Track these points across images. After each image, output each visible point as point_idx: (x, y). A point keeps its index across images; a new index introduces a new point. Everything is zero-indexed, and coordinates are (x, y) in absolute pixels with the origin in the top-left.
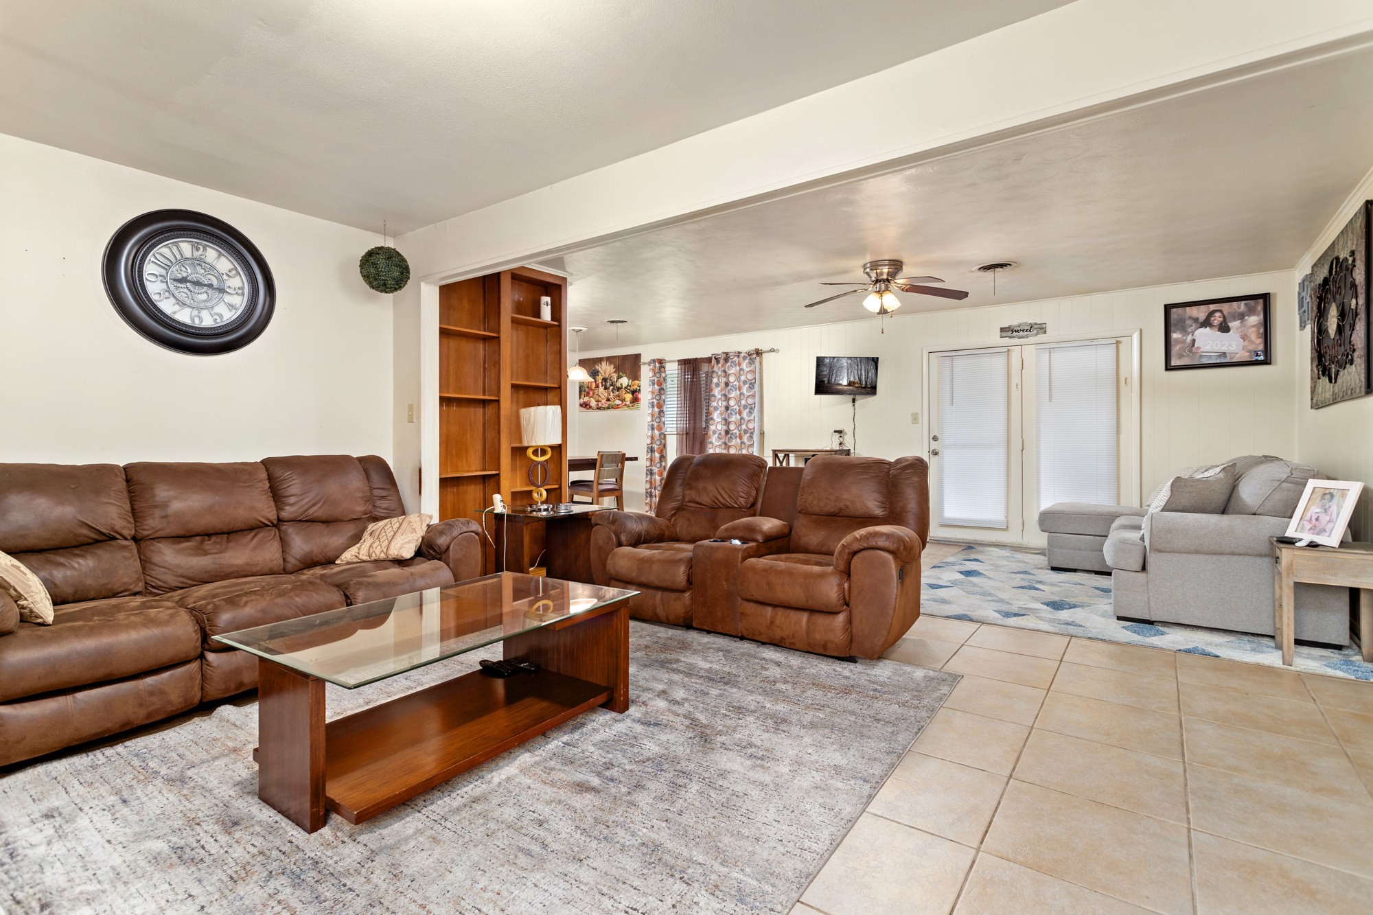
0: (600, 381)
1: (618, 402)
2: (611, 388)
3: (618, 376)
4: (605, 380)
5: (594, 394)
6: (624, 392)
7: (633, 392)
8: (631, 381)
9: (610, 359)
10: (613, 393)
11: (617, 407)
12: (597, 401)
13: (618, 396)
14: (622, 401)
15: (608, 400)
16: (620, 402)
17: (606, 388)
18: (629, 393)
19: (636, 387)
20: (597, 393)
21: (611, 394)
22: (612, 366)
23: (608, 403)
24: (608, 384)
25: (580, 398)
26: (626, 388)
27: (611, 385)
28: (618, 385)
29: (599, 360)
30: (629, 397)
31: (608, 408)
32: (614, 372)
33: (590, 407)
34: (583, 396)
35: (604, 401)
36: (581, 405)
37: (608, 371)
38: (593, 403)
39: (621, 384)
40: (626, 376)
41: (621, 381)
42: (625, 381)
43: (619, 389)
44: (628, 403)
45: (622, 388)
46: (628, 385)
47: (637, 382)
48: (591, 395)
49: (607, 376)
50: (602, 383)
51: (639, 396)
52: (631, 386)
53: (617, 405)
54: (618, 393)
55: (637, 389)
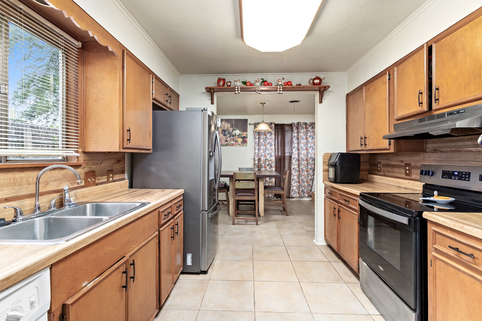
1: (232, 142)
2: (228, 135)
3: (233, 129)
4: (224, 130)
6: (237, 137)
7: (243, 138)
8: (241, 132)
9: (227, 120)
10: (230, 137)
11: (233, 145)
13: (233, 139)
14: (236, 142)
15: (226, 141)
16: (234, 143)
17: (225, 135)
18: (240, 138)
21: (229, 138)
22: (231, 124)
23: (226, 142)
24: (226, 133)
26: (238, 135)
27: (228, 134)
28: (233, 134)
30: (240, 140)
31: (226, 145)
32: (231, 127)
35: (223, 141)
37: (226, 126)
39: (235, 134)
40: (238, 130)
41: (235, 132)
42: (237, 132)
43: (233, 136)
44: (240, 143)
45: (235, 136)
46: (240, 134)
47: (246, 133)
49: (226, 129)
50: (222, 132)
51: (247, 140)
52: (241, 135)
53: (233, 144)
54: (233, 138)
55: (245, 136)
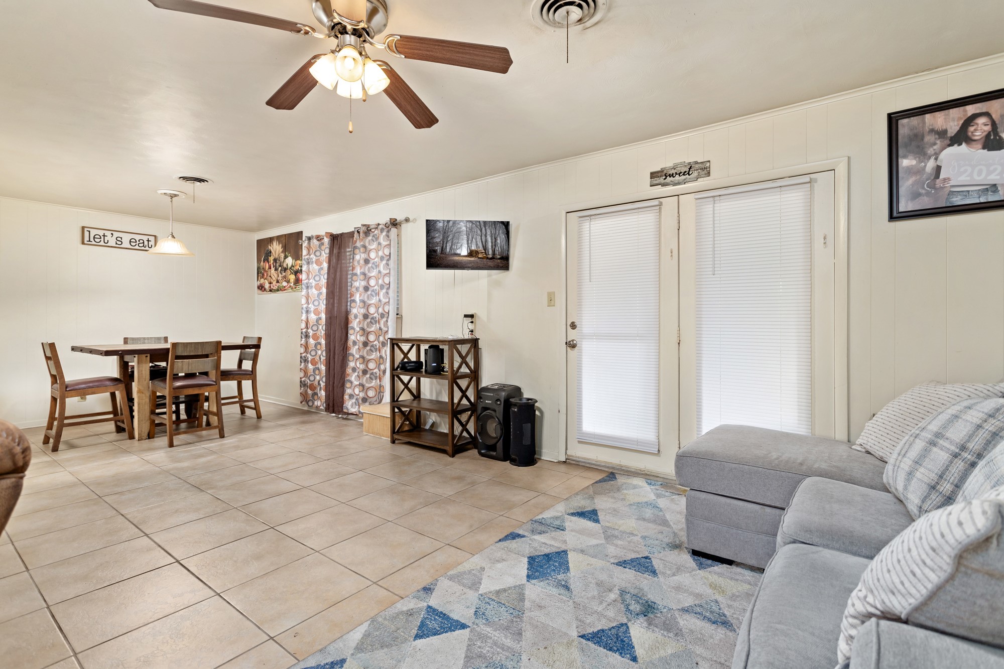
0: (272, 262)
1: (284, 284)
2: (280, 268)
3: (285, 256)
4: (275, 260)
5: (267, 275)
6: (289, 272)
7: (296, 273)
8: (294, 260)
9: (279, 238)
11: (284, 289)
12: (270, 283)
13: (285, 277)
14: (288, 283)
15: (278, 281)
16: (286, 284)
17: (276, 270)
18: (292, 274)
19: (298, 267)
20: (269, 274)
21: (280, 275)
22: (281, 245)
23: (278, 284)
24: (278, 265)
25: (258, 280)
26: (291, 268)
27: (280, 266)
28: (285, 265)
29: (270, 240)
30: (292, 278)
31: (278, 290)
32: (282, 252)
33: (265, 290)
34: (259, 278)
35: (274, 283)
36: (258, 288)
37: (278, 251)
38: (267, 286)
39: (287, 265)
40: (291, 256)
41: (287, 261)
42: (289, 261)
43: (285, 269)
44: (292, 285)
45: (287, 269)
46: (292, 266)
47: (299, 262)
48: (265, 277)
49: (277, 256)
50: (273, 264)
51: (301, 277)
52: (294, 267)
53: (284, 287)
54: (284, 274)
55: (298, 269)
